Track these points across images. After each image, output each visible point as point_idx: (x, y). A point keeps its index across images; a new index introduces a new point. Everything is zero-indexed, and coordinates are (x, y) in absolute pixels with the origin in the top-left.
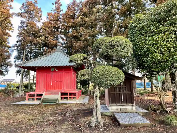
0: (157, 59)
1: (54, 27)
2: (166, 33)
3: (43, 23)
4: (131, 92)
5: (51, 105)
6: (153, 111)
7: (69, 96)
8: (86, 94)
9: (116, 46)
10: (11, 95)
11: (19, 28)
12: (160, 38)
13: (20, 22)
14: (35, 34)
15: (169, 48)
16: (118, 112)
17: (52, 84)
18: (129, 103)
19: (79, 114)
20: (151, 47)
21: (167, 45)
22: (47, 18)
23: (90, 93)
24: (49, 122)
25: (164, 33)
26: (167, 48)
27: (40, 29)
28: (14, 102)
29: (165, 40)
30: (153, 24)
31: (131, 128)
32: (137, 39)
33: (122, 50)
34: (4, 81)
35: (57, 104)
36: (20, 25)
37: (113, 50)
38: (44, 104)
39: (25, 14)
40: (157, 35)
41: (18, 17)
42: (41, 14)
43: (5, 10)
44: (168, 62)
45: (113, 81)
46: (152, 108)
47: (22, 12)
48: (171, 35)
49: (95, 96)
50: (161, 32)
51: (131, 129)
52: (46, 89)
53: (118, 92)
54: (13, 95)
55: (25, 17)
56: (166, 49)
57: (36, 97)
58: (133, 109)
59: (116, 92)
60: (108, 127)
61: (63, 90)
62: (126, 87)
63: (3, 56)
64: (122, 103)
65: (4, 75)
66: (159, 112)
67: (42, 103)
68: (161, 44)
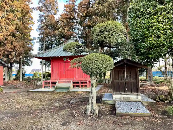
0: (152, 44)
1: (70, 18)
2: (163, 13)
3: (61, 16)
4: (137, 81)
5: (63, 92)
6: (161, 100)
7: (80, 85)
8: (101, 83)
9: (104, 32)
10: (33, 83)
11: (38, 21)
12: (156, 19)
13: (39, 15)
14: (55, 27)
15: (166, 31)
16: (120, 101)
17: (64, 73)
18: (134, 92)
19: (83, 102)
20: (147, 31)
21: (163, 27)
22: (64, 10)
23: (106, 82)
24: (52, 108)
25: (161, 14)
26: (164, 30)
27: (59, 21)
28: (33, 89)
29: (161, 21)
30: (150, 4)
31: (127, 117)
32: (134, 23)
33: (111, 36)
34: (33, 71)
35: (69, 91)
36: (39, 18)
37: (102, 37)
38: (57, 91)
39: (43, 8)
40: (153, 16)
41: (37, 11)
42: (58, 6)
43: (25, 5)
44: (164, 47)
45: (99, 68)
46: (160, 97)
47: (40, 6)
48: (168, 15)
49: (92, 84)
50: (158, 13)
51: (126, 119)
52: (60, 78)
53: (123, 81)
55: (43, 10)
56: (162, 31)
57: (51, 85)
58: (138, 98)
59: (120, 81)
60: (104, 115)
61: (75, 79)
62: (131, 76)
63: (25, 49)
64: (126, 92)
65: (30, 65)
66: (168, 102)
67: (55, 90)
68: (157, 26)
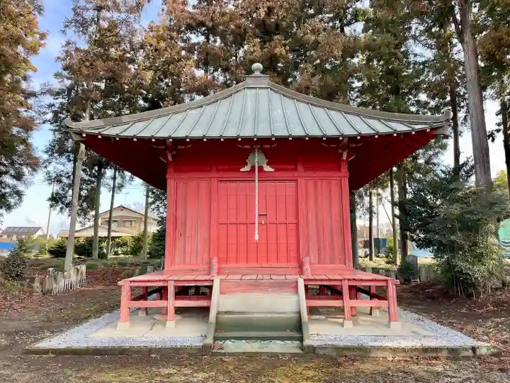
10: (37, 284)
34: (10, 232)
35: (312, 351)
54: (41, 283)
57: (171, 302)
67: (216, 339)
